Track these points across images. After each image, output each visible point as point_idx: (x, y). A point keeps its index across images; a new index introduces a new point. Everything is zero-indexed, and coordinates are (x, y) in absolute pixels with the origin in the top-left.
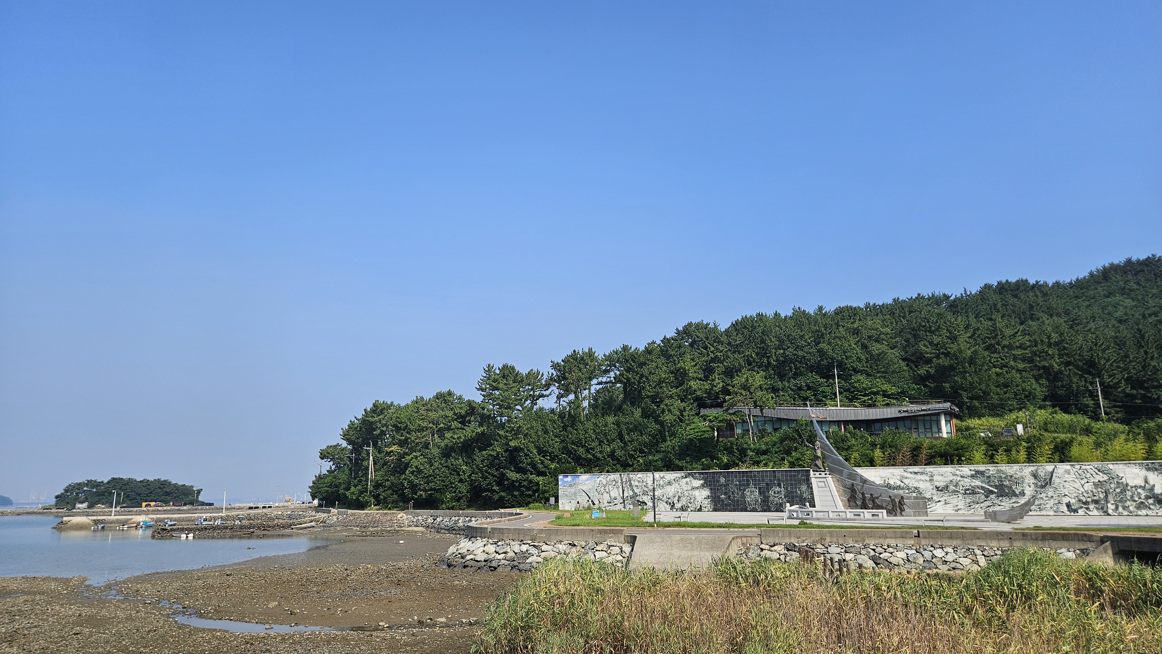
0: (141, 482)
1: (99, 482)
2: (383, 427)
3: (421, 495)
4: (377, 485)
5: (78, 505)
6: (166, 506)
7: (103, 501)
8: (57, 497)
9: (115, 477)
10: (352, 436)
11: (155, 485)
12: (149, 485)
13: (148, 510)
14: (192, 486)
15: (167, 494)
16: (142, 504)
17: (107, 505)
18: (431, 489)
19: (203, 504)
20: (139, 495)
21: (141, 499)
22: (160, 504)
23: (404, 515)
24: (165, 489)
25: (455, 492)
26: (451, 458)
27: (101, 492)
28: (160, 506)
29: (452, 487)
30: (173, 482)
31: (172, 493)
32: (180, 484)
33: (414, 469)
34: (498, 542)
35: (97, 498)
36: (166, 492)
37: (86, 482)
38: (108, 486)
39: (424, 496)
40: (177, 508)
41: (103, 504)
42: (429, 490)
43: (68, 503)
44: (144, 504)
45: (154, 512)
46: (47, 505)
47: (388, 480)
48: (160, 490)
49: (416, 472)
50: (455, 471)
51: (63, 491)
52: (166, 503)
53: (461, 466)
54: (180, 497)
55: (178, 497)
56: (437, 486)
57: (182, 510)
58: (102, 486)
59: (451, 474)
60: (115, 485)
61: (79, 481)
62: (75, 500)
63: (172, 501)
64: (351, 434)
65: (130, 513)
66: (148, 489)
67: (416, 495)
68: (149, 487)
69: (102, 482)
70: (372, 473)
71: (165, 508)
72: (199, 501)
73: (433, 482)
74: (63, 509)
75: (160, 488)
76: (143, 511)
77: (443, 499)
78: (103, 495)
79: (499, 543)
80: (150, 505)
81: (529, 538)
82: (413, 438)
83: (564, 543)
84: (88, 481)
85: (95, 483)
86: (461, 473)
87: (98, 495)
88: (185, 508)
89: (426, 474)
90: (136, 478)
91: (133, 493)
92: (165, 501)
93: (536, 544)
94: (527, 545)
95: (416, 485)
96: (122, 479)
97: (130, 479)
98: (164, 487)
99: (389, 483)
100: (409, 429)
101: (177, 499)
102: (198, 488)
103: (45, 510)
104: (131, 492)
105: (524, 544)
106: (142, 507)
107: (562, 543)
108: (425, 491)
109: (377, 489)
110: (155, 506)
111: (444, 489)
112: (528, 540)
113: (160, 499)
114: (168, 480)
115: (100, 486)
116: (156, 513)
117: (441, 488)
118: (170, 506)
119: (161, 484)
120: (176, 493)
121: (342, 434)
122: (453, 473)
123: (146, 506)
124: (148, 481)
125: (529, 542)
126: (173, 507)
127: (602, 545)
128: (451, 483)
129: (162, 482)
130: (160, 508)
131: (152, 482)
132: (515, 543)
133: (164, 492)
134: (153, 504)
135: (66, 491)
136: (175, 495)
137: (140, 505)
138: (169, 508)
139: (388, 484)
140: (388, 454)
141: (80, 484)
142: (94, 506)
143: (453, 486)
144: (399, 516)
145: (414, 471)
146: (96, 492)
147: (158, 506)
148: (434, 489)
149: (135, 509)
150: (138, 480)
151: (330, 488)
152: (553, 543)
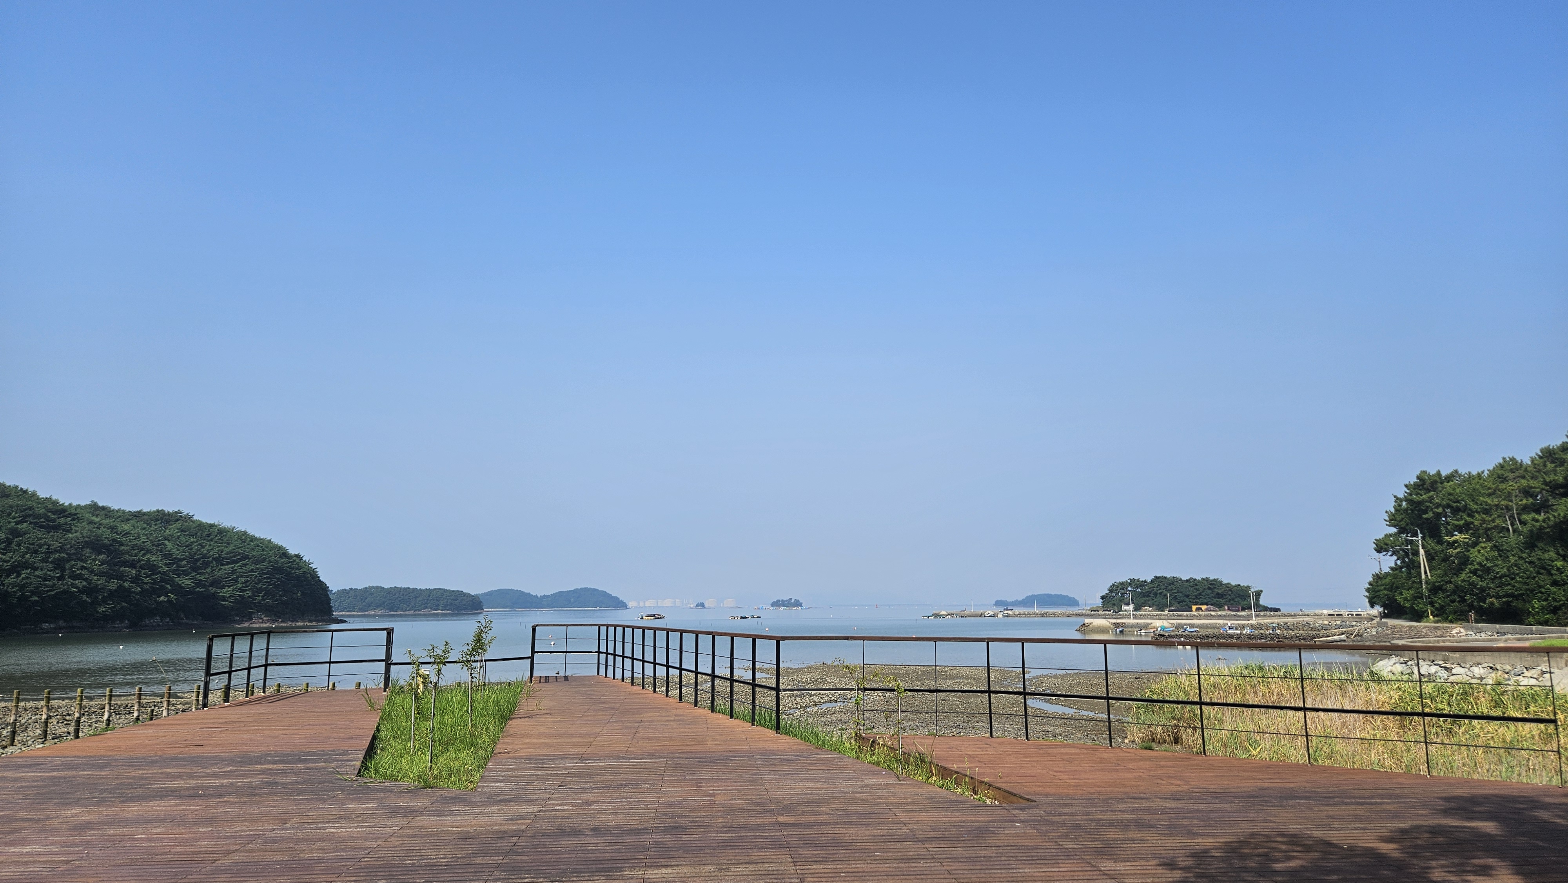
0: (1187, 581)
1: (1142, 581)
2: (1437, 507)
3: (1492, 604)
4: (1435, 589)
5: (1125, 607)
6: (1220, 611)
7: (1149, 602)
8: (1102, 598)
9: (1158, 576)
10: (1400, 521)
11: (1203, 585)
12: (1196, 585)
13: (1200, 615)
14: (1249, 587)
15: (1220, 596)
16: (1192, 608)
17: (1154, 608)
18: (1507, 595)
19: (1266, 609)
20: (1188, 596)
21: (1190, 601)
22: (1212, 607)
23: (1462, 630)
24: (1216, 590)
25: (1546, 600)
26: (1536, 549)
27: (1146, 592)
28: (1214, 611)
29: (1541, 592)
30: (1225, 582)
31: (1225, 595)
32: (1233, 584)
33: (1477, 567)
34: (1408, 661)
35: (1143, 600)
36: (1218, 594)
37: (1129, 581)
38: (1151, 585)
39: (1497, 605)
40: (1234, 613)
41: (1150, 607)
42: (1504, 596)
43: (1114, 605)
44: (1194, 608)
45: (1206, 617)
46: (1095, 606)
47: (1451, 582)
48: (1211, 591)
49: (1481, 571)
50: (1544, 568)
51: (1108, 592)
52: (1220, 607)
53: (1553, 561)
54: (1236, 600)
55: (1233, 599)
56: (1516, 591)
57: (1240, 616)
58: (1146, 585)
59: (1539, 573)
60: (1159, 585)
61: (1123, 580)
62: (1121, 601)
63: (1227, 605)
64: (1398, 519)
65: (1181, 618)
66: (1197, 590)
67: (1485, 603)
68: (1197, 587)
69: (1145, 581)
70: (1426, 573)
71: (1219, 613)
72: (1261, 605)
73: (1509, 584)
74: (1110, 611)
75: (1209, 588)
76: (1195, 615)
77: (1528, 610)
78: (1148, 596)
79: (1410, 663)
80: (1201, 609)
81: (1441, 658)
82: (1476, 523)
83: (1482, 666)
84: (1131, 580)
85: (1138, 583)
86: (1553, 572)
87: (1144, 596)
88: (1243, 613)
89: (1497, 573)
90: (1181, 577)
91: (1180, 595)
92: (1218, 605)
93: (1448, 666)
94: (1437, 667)
95: (1482, 590)
96: (1166, 578)
97: (1174, 577)
98: (1215, 588)
99: (1452, 586)
100: (1470, 510)
101: (1232, 602)
102: (1256, 589)
103: (1093, 612)
104: (1177, 592)
105: (1435, 665)
106: (1192, 611)
107: (1480, 666)
108: (1498, 597)
109: (1436, 594)
110: (1207, 610)
111: (1528, 595)
112: (1440, 660)
113: (1212, 602)
114: (1218, 579)
115: (1144, 585)
116: (1209, 618)
117: (1523, 594)
118: (1224, 610)
119: (1211, 584)
120: (1230, 595)
121: (1388, 519)
122: (1542, 571)
123: (1197, 609)
124: (1195, 580)
125: (1440, 662)
126: (1229, 612)
127: (1533, 671)
128: (1540, 587)
129: (1212, 581)
130: (1213, 613)
131: (1199, 581)
132: (1424, 663)
133: (1215, 594)
134: (1204, 607)
135: (1111, 591)
136: (1229, 597)
137: (1189, 609)
138: (1223, 613)
139: (1450, 587)
140: (1452, 545)
141: (1122, 584)
142: (1140, 609)
143: (1543, 590)
144: (1454, 632)
145: (1477, 570)
146: (1141, 593)
147: (1211, 611)
148: (1511, 595)
149: (1185, 613)
150: (1184, 578)
151: (1391, 591)
152: (1468, 666)
